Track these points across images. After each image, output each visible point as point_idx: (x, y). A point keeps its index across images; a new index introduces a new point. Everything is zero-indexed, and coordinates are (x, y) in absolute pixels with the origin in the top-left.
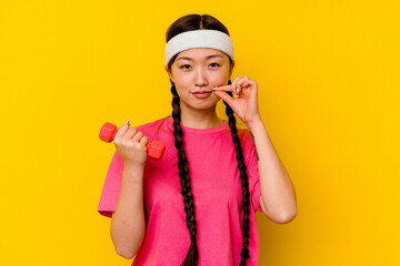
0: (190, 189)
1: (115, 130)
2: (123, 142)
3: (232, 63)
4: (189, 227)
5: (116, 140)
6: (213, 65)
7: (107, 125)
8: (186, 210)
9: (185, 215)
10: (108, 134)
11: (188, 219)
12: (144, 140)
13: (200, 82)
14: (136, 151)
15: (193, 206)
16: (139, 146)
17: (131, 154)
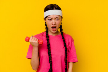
0: (50, 52)
1: (29, 38)
2: (32, 41)
3: (62, 18)
4: (50, 63)
5: (30, 41)
6: (57, 19)
7: (27, 37)
8: (49, 58)
9: (49, 59)
10: (28, 40)
11: (49, 60)
12: (37, 40)
13: (54, 24)
14: (36, 43)
15: (51, 57)
16: (36, 42)
17: (34, 44)
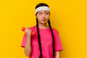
0: (40, 42)
2: (26, 31)
4: (40, 50)
8: (39, 46)
10: (23, 29)
11: (40, 48)
14: (29, 33)
15: (41, 45)
